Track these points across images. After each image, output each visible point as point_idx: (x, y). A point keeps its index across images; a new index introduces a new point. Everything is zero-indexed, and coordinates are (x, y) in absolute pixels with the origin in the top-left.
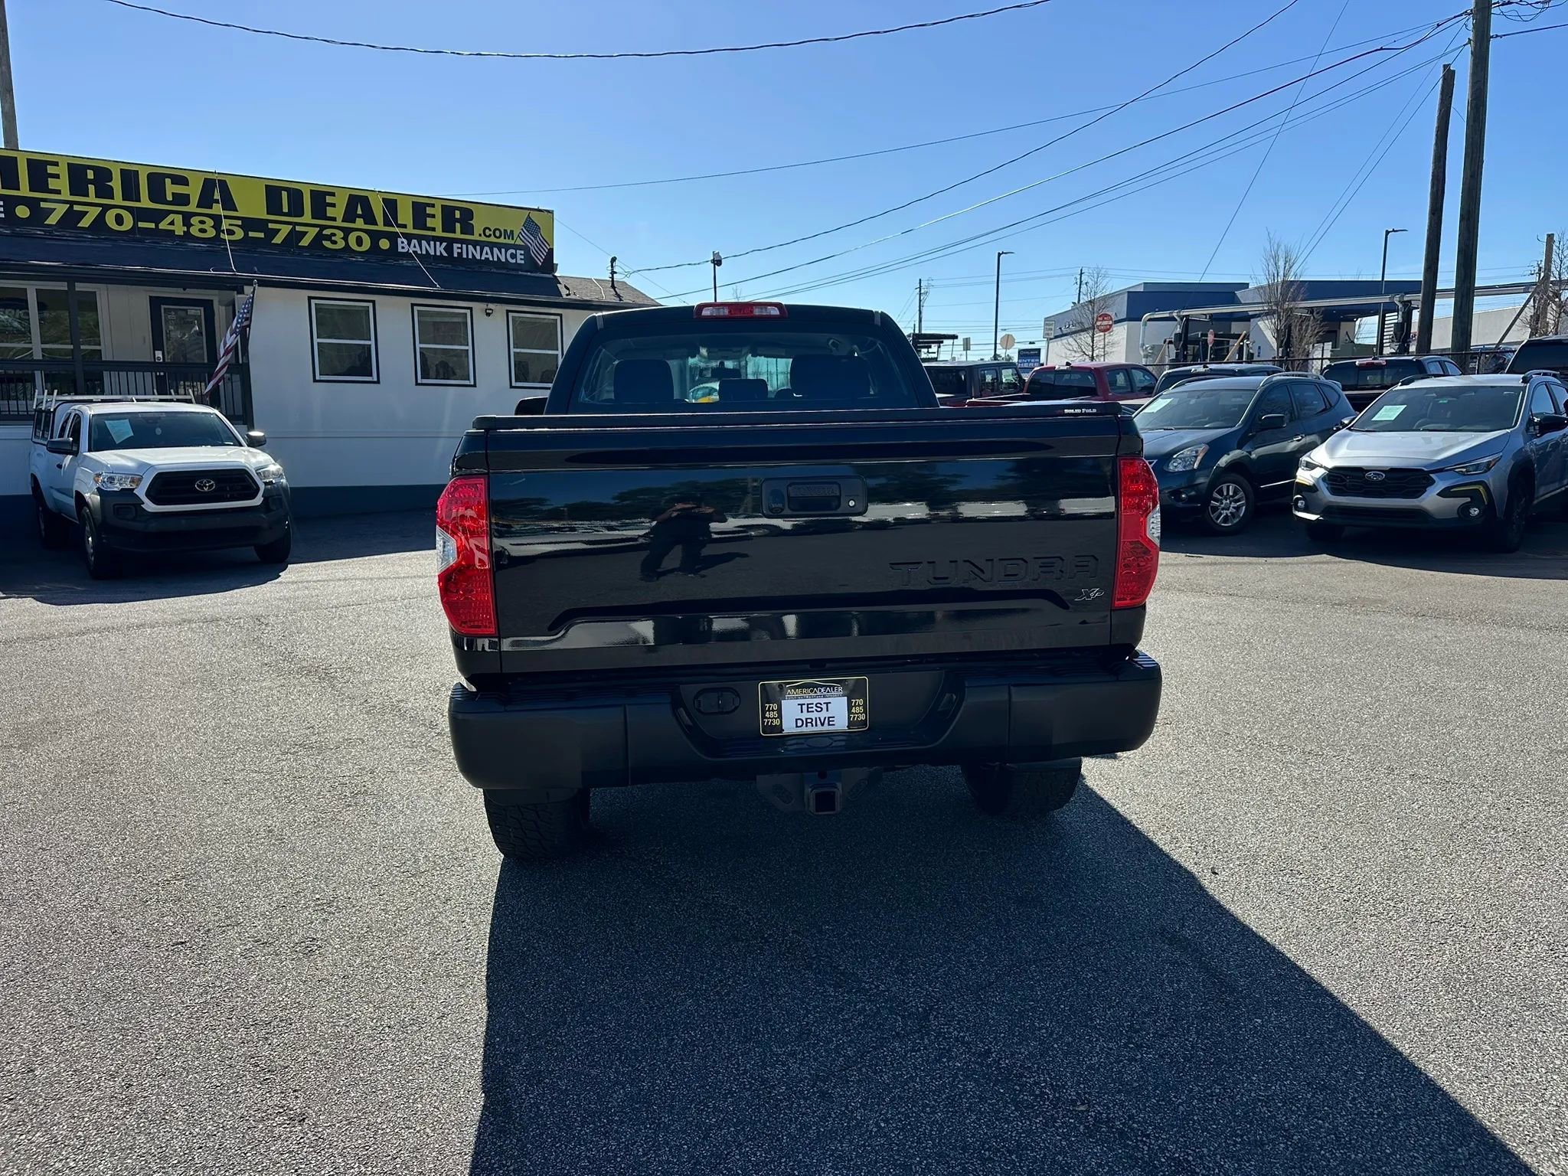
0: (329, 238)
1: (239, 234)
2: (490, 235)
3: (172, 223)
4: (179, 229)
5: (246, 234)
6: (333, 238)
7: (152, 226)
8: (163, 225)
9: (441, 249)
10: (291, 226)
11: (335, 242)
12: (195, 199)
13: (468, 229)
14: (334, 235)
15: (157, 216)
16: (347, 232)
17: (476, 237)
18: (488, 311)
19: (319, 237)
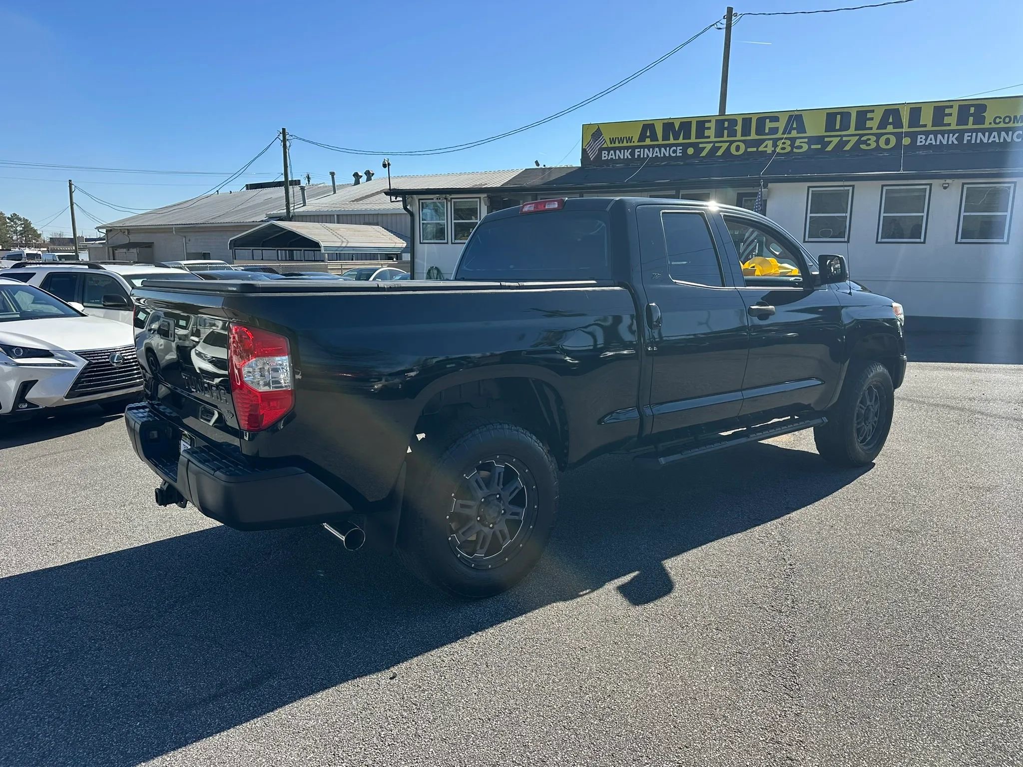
0: (865, 142)
1: (805, 147)
2: (1000, 122)
3: (766, 147)
4: (769, 150)
5: (809, 147)
6: (868, 142)
7: (755, 149)
8: (761, 149)
9: (953, 139)
10: (840, 138)
11: (869, 145)
12: (781, 131)
13: (980, 120)
14: (869, 139)
15: (758, 143)
16: (878, 136)
17: (986, 125)
18: (944, 185)
19: (859, 142)
